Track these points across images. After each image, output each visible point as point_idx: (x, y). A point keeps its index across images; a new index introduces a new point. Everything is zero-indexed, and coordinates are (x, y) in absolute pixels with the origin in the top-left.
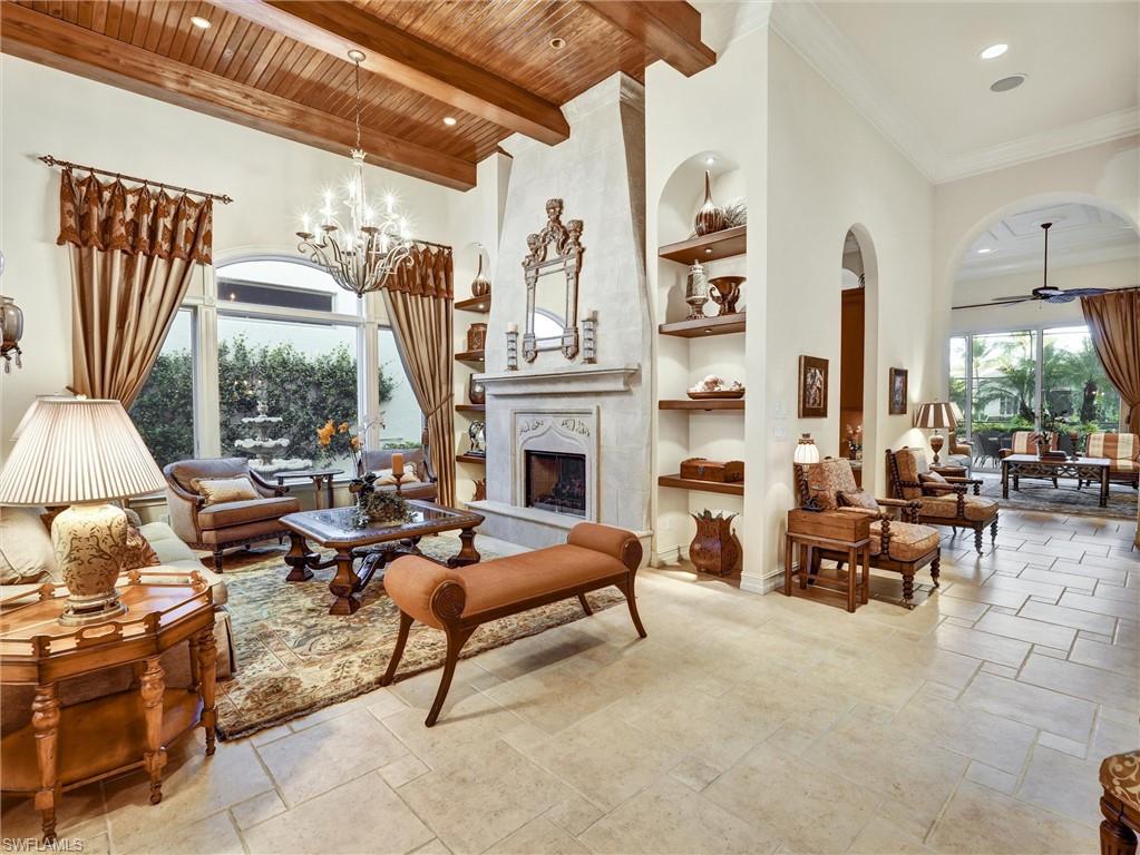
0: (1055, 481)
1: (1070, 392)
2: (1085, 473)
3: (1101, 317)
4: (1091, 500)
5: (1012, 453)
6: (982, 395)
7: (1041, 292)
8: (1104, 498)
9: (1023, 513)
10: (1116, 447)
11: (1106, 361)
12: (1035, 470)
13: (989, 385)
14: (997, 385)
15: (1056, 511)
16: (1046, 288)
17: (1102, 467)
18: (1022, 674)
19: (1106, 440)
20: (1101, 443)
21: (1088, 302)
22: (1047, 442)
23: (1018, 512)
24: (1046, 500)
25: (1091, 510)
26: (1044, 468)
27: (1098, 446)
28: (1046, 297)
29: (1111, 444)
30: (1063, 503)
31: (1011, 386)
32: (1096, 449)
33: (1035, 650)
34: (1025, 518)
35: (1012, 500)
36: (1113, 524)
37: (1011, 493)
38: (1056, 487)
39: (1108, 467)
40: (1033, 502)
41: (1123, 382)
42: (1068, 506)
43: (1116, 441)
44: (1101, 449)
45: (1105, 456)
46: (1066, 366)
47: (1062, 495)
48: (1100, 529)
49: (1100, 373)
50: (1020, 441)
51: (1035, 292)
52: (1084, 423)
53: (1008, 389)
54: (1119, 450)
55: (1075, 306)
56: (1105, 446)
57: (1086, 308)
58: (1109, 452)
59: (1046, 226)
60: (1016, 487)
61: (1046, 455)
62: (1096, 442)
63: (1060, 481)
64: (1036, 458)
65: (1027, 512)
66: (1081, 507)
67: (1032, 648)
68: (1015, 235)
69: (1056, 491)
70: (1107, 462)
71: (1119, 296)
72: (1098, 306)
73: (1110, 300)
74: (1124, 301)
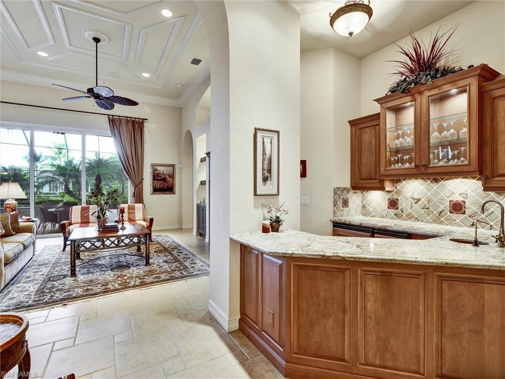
5: (70, 224)
6: (40, 181)
8: (148, 258)
10: (134, 213)
11: (123, 159)
13: (45, 174)
14: (50, 175)
19: (129, 208)
21: (112, 121)
31: (58, 175)
41: (130, 170)
43: (134, 209)
44: (127, 215)
50: (75, 214)
53: (57, 177)
54: (136, 215)
57: (112, 124)
58: (131, 216)
61: (103, 228)
71: (128, 121)
72: (118, 125)
73: (124, 122)
74: (130, 124)
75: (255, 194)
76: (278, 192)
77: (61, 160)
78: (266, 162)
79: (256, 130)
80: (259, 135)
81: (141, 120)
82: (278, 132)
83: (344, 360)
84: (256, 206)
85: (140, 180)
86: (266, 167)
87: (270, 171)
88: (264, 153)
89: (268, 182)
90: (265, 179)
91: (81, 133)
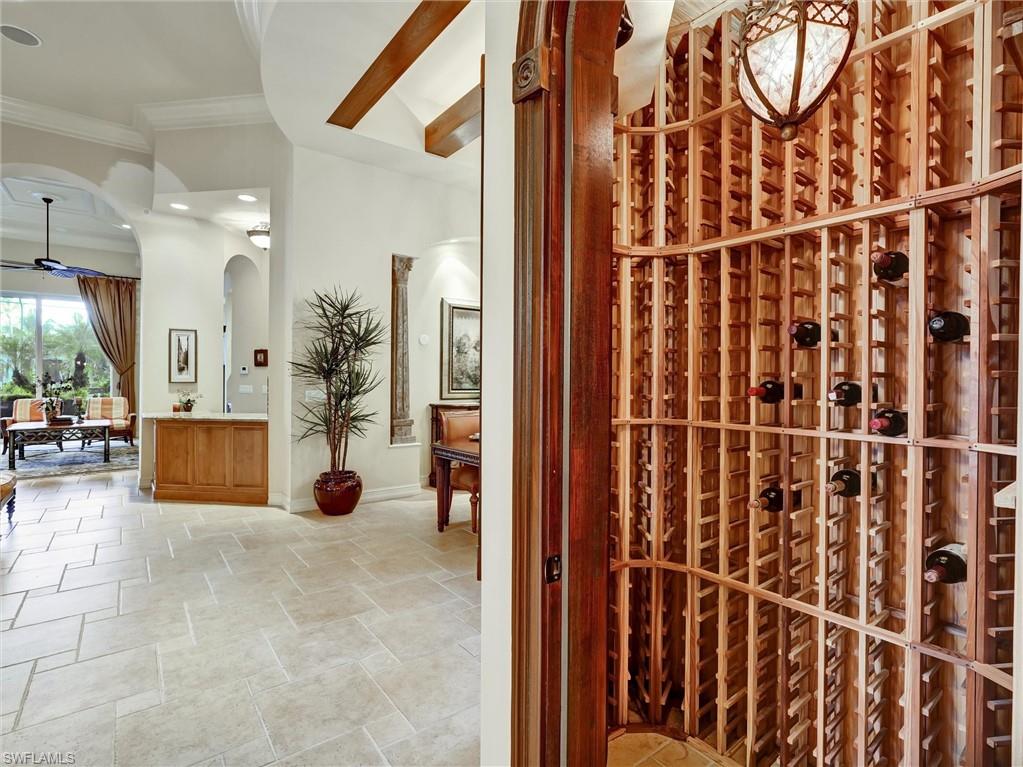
0: (60, 445)
1: (60, 361)
2: (89, 434)
3: (95, 297)
4: (95, 458)
5: (14, 422)
7: (44, 263)
8: (107, 455)
9: (34, 481)
10: (111, 409)
11: (100, 335)
12: (43, 437)
15: (68, 474)
16: (48, 260)
17: (105, 427)
18: (81, 652)
19: (103, 403)
20: (100, 406)
21: (83, 282)
22: (54, 408)
23: (29, 481)
24: (55, 464)
25: (99, 467)
26: (53, 434)
27: (97, 409)
28: (49, 269)
29: (107, 405)
30: (71, 465)
32: (95, 412)
33: (87, 620)
34: (37, 486)
35: (19, 470)
36: (117, 476)
37: (18, 463)
38: (62, 450)
39: (108, 427)
40: (43, 469)
42: (77, 466)
43: (111, 404)
44: (99, 411)
45: (104, 417)
46: (57, 338)
47: (69, 457)
48: (108, 482)
49: (93, 345)
50: (22, 409)
51: (38, 262)
52: (76, 389)
54: (114, 412)
55: (73, 282)
56: (102, 409)
57: (83, 286)
58: (106, 413)
59: (48, 201)
60: (22, 457)
61: (53, 421)
62: (96, 406)
63: (65, 444)
64: (43, 425)
65: (39, 480)
66: (88, 465)
67: (84, 618)
68: (14, 199)
69: (63, 454)
70: (106, 423)
71: (109, 282)
72: (92, 286)
73: (102, 283)
74: (112, 286)
75: (170, 381)
76: (196, 380)
77: (10, 314)
78: (182, 356)
79: (170, 330)
80: (174, 334)
81: (130, 280)
82: (196, 331)
83: (186, 484)
84: (170, 391)
85: (130, 364)
86: (181, 359)
87: (186, 362)
88: (180, 348)
89: (185, 372)
90: (181, 370)
91: (35, 296)
